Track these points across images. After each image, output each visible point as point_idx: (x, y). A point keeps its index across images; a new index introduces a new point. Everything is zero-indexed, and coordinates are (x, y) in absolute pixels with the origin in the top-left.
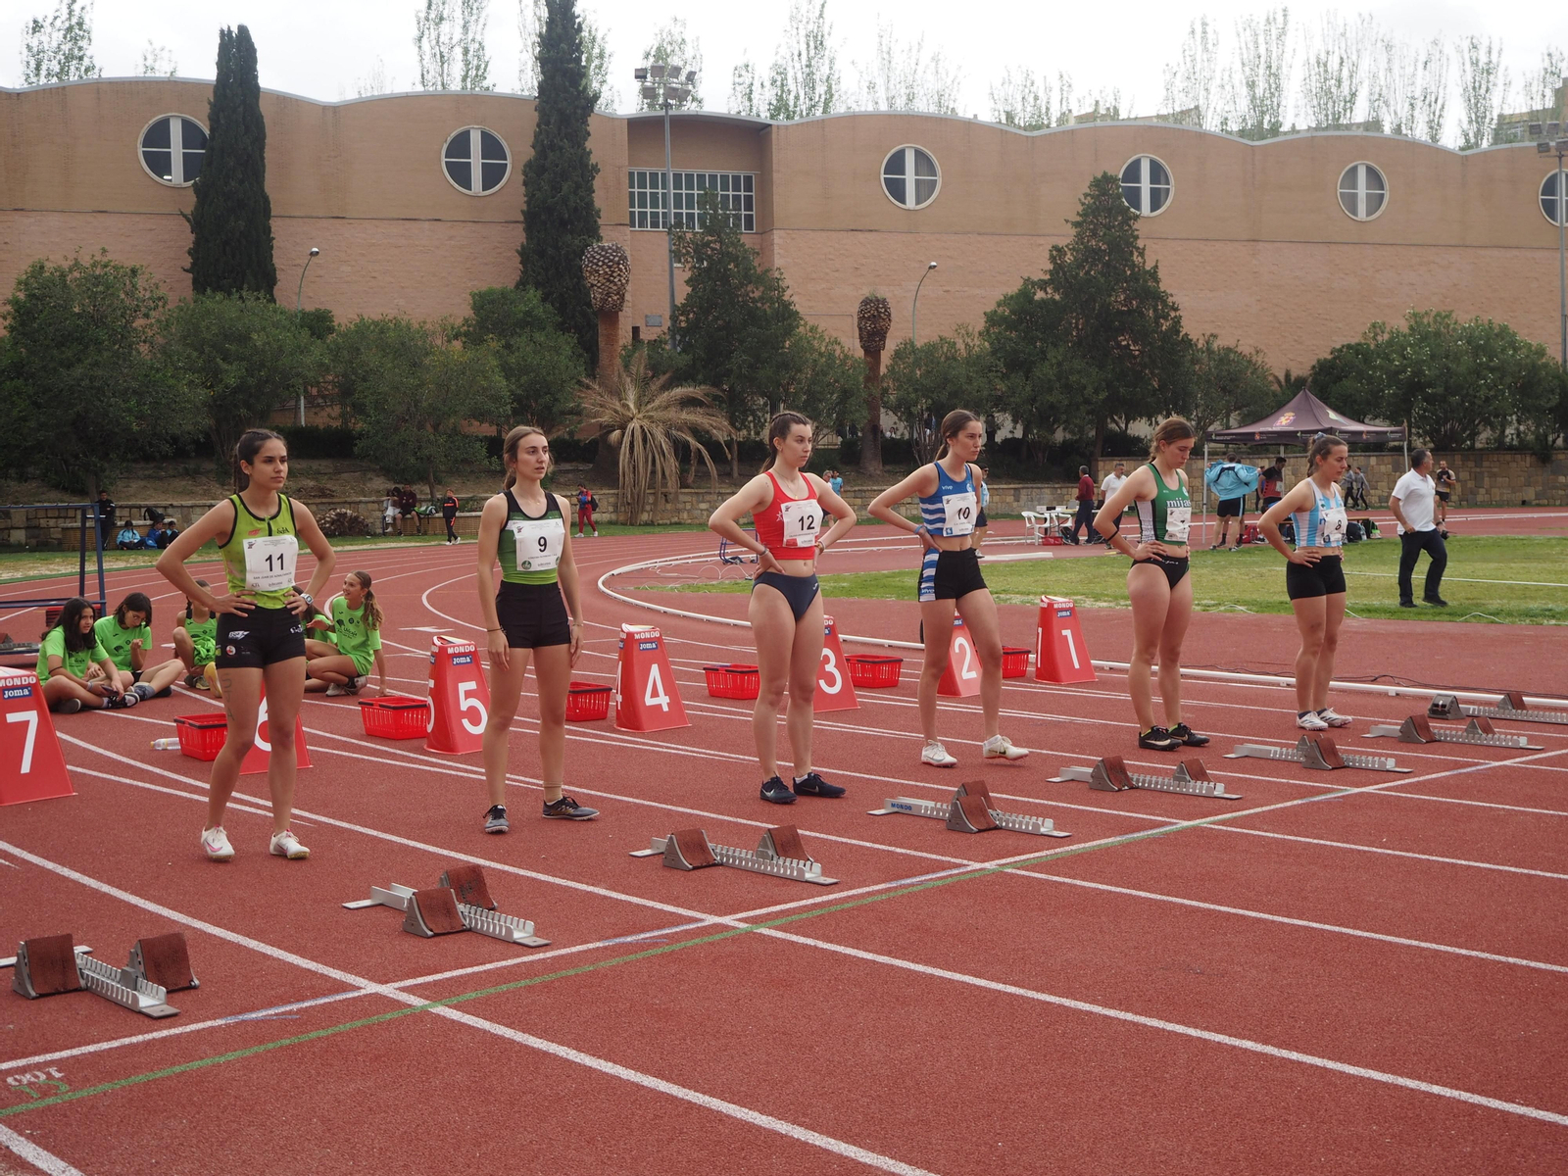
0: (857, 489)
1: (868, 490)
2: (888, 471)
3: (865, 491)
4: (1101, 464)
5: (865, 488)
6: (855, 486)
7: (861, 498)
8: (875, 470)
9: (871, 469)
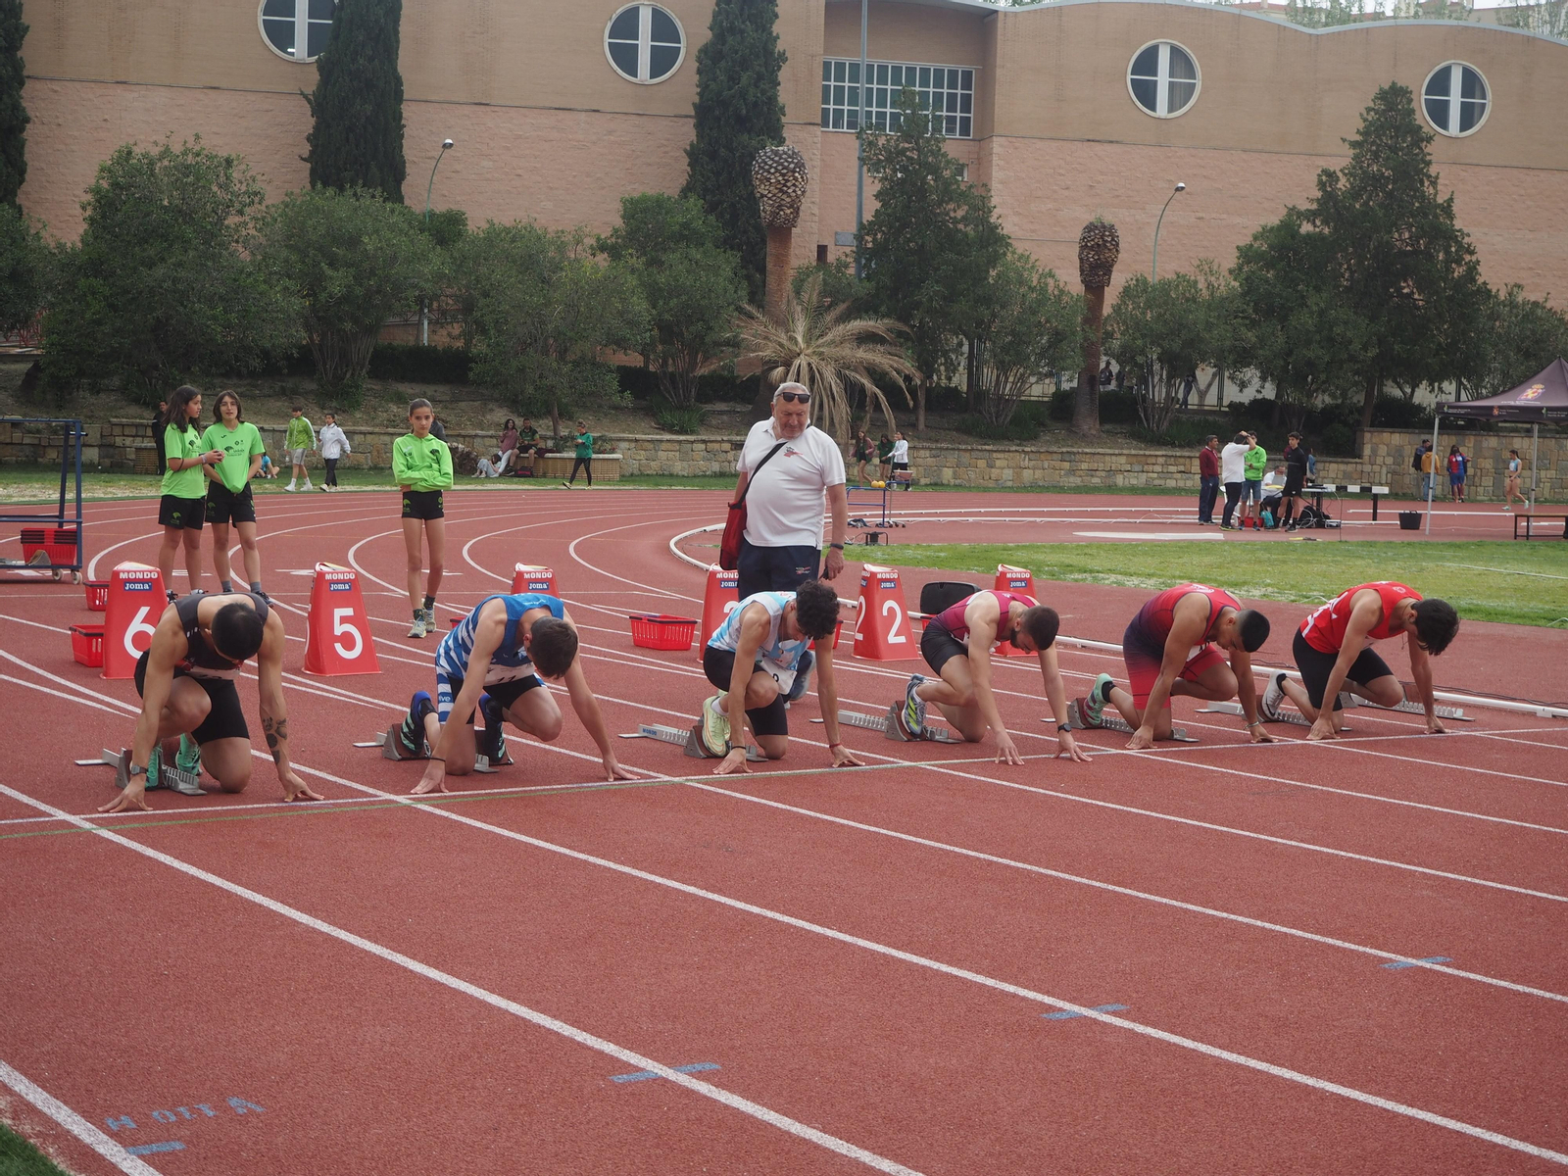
0: (1064, 450)
1: (1078, 453)
2: (1108, 432)
3: (1074, 454)
4: (1367, 436)
5: (1075, 450)
6: (1063, 446)
7: (1070, 461)
8: (1090, 429)
9: (1086, 427)
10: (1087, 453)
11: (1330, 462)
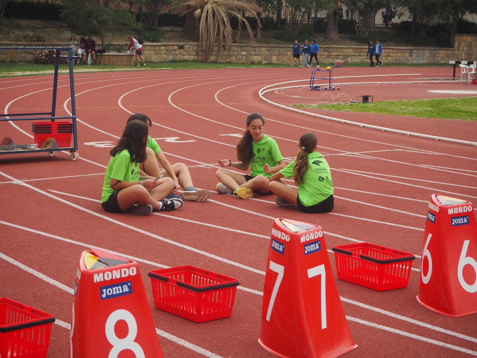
0: (325, 46)
1: (331, 48)
2: (340, 37)
3: (330, 48)
4: (457, 37)
5: (330, 46)
6: (324, 45)
7: (328, 52)
8: (334, 36)
9: (332, 36)
10: (335, 48)
11: (441, 50)
